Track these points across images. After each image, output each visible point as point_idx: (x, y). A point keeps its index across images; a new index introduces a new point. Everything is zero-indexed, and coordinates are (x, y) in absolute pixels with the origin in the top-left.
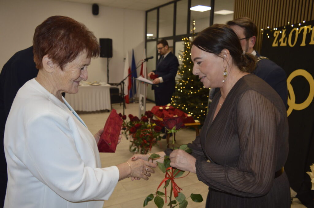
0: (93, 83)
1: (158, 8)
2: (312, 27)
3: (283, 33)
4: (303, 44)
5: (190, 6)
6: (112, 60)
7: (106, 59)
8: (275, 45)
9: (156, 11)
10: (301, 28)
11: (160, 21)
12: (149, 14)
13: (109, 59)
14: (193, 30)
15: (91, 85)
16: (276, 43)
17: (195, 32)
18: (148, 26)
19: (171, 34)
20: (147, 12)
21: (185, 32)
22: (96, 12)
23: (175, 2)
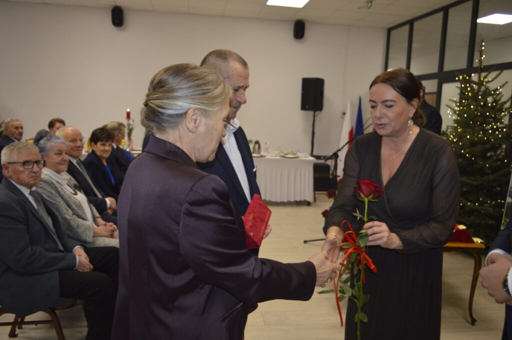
0: (286, 154)
1: (411, 23)
5: (475, 16)
6: (322, 116)
7: (311, 113)
9: (407, 28)
11: (414, 45)
12: (393, 33)
13: (316, 113)
14: (480, 61)
15: (283, 157)
17: (484, 64)
18: (390, 56)
19: (434, 69)
20: (389, 31)
21: (463, 65)
22: (300, 34)
23: (445, 10)
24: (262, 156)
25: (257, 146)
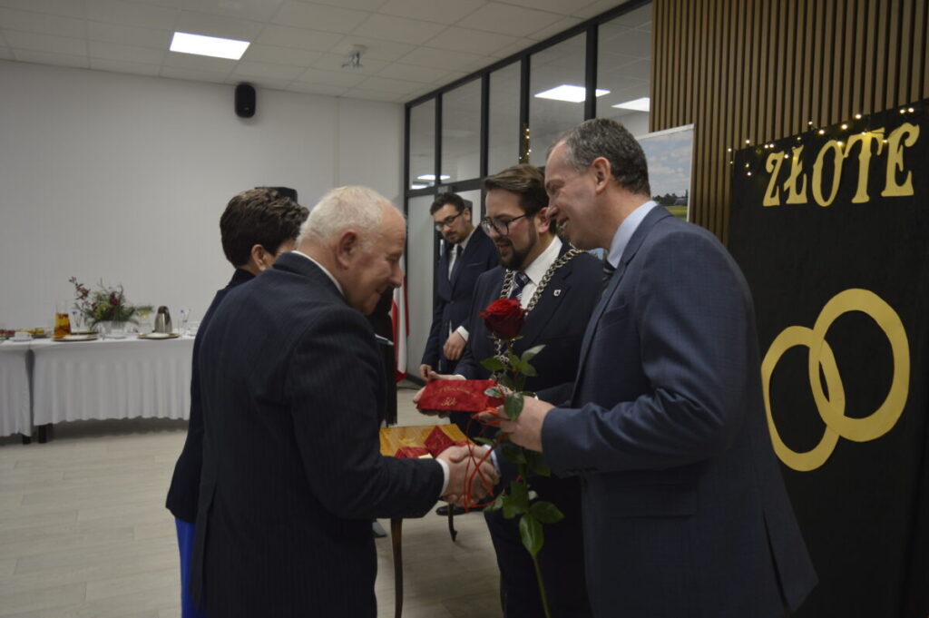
1: (438, 95)
2: (886, 136)
3: (795, 159)
4: (861, 197)
8: (770, 201)
9: (432, 102)
10: (853, 139)
11: (445, 133)
12: (415, 111)
16: (773, 195)
19: (474, 173)
20: (408, 108)
22: (247, 109)
23: (485, 74)
24: (173, 336)
25: (163, 315)
